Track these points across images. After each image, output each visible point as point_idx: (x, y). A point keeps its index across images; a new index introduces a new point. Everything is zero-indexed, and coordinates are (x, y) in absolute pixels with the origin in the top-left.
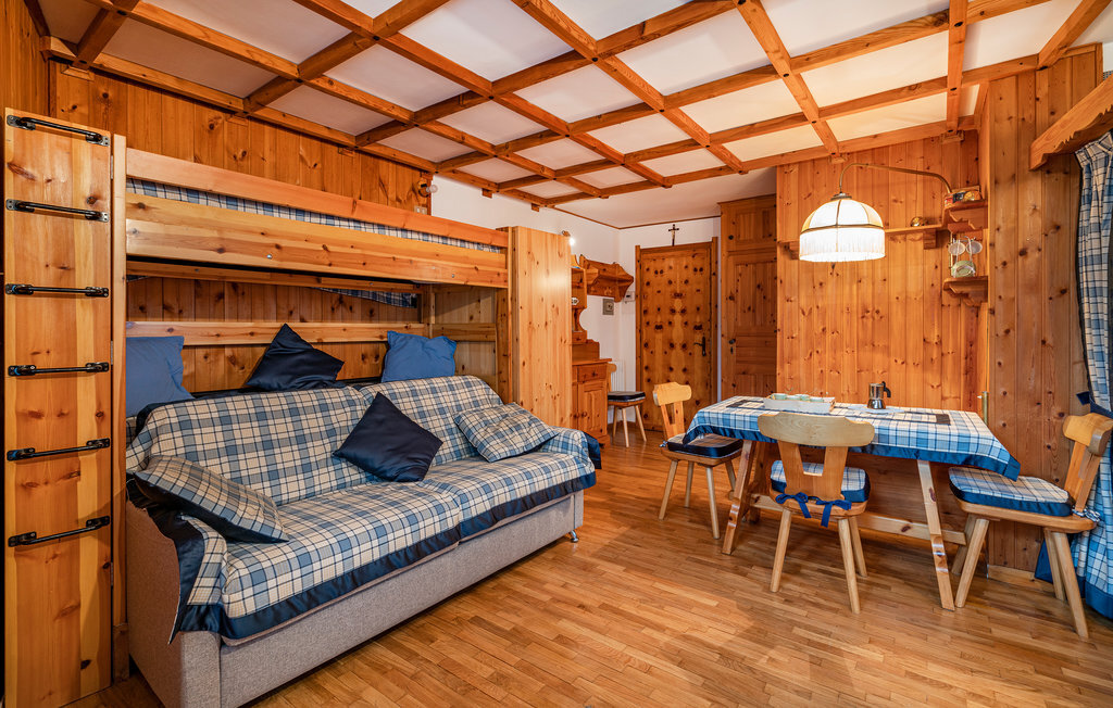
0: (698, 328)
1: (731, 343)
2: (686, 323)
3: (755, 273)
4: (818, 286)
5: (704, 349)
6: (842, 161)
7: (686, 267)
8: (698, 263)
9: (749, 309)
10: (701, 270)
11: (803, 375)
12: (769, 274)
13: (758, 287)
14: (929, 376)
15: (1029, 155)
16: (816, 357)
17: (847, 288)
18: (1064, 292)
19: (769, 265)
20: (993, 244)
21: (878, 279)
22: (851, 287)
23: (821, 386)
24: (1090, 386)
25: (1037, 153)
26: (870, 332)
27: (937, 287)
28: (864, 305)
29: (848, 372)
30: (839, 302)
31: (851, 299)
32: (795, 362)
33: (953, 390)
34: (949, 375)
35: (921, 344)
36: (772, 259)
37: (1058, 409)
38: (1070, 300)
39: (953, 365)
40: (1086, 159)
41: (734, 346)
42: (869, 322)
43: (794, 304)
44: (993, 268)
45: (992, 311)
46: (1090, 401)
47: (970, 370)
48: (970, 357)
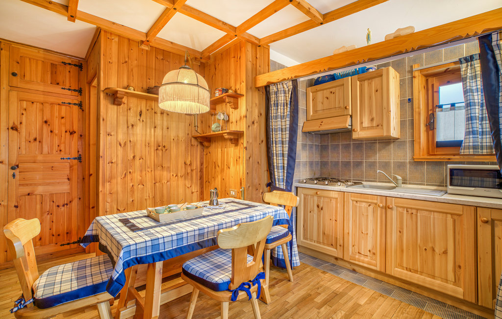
1: (13, 168)
3: (42, 110)
4: (130, 127)
6: (146, 48)
9: (35, 140)
11: (120, 189)
12: (56, 114)
13: (46, 122)
14: (187, 182)
15: (255, 80)
16: (129, 176)
17: (148, 130)
18: (262, 141)
19: (56, 107)
20: (246, 117)
21: (165, 127)
22: (150, 130)
23: (132, 195)
24: (273, 180)
25: (262, 81)
26: (160, 158)
27: (190, 136)
28: (157, 142)
29: (149, 185)
30: (144, 139)
31: (151, 137)
32: (114, 181)
33: (196, 188)
34: (194, 181)
35: (184, 165)
36: (60, 102)
37: (261, 191)
38: (264, 145)
39: (196, 175)
40: (275, 89)
41: (17, 172)
42: (160, 153)
43: (114, 138)
44: (246, 128)
45: (246, 148)
46: (271, 186)
47: (201, 178)
48: (201, 171)
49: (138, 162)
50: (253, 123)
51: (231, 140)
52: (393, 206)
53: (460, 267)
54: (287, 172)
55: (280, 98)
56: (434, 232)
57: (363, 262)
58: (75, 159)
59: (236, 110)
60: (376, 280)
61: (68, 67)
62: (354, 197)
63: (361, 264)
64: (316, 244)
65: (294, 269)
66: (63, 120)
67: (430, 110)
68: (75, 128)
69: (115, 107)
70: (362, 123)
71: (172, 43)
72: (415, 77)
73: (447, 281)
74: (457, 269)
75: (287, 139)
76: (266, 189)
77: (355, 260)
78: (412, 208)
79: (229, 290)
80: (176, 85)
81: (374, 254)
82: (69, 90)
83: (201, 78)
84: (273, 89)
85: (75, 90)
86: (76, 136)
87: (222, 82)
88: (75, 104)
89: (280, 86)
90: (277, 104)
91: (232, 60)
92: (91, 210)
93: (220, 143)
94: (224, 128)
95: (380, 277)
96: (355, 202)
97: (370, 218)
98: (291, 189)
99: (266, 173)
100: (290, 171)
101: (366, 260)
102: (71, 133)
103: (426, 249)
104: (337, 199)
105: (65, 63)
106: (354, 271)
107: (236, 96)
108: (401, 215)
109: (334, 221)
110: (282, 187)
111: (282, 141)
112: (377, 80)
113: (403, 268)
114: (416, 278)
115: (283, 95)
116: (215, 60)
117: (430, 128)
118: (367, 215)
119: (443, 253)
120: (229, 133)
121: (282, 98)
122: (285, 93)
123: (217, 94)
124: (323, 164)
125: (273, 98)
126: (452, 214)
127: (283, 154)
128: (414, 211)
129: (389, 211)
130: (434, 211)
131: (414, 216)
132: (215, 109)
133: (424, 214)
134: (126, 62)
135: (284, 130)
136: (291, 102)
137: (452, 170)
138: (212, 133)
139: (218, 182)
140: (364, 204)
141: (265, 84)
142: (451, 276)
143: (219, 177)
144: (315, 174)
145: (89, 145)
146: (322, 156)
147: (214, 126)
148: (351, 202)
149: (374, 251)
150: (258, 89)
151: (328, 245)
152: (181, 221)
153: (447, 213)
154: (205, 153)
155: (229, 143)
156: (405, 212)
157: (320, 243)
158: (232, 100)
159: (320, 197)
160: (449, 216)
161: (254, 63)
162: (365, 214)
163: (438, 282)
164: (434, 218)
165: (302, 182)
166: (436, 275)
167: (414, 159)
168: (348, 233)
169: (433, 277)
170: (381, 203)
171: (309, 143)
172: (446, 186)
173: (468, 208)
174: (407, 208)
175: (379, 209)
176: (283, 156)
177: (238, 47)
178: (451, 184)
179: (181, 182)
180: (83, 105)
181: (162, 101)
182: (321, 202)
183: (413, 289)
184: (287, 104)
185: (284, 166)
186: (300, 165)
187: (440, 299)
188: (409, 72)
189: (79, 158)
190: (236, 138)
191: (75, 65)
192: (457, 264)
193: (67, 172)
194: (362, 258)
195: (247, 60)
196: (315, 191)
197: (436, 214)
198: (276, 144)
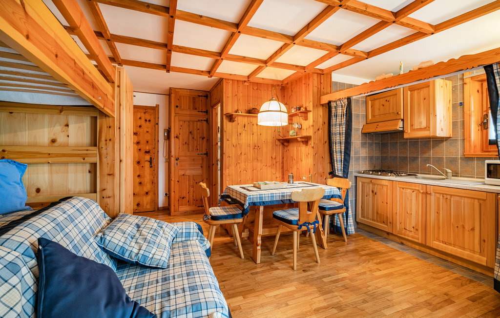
0: (147, 152)
1: (177, 160)
2: (140, 150)
3: (189, 126)
4: (239, 135)
5: (151, 164)
6: (248, 84)
7: (140, 118)
8: (148, 117)
9: (186, 143)
10: (149, 121)
11: (233, 173)
12: (195, 127)
13: (191, 132)
14: (273, 170)
15: (320, 99)
16: (238, 165)
17: (249, 136)
18: (326, 142)
19: (195, 123)
20: (313, 126)
21: (259, 134)
22: (250, 136)
23: (240, 177)
24: (334, 170)
25: (325, 100)
26: (256, 154)
27: (275, 138)
28: (254, 143)
29: (250, 171)
30: (246, 142)
31: (250, 141)
32: (230, 168)
33: (279, 175)
34: (278, 169)
35: (271, 159)
36: (197, 120)
37: (325, 177)
38: (327, 145)
39: (279, 166)
40: (335, 104)
41: (178, 162)
42: (256, 150)
43: (230, 142)
44: (313, 134)
45: (313, 147)
46: (332, 174)
47: (283, 167)
48: (283, 163)
49: (243, 156)
50: (318, 130)
51: (303, 142)
52: (432, 192)
53: (484, 241)
54: (344, 164)
55: (338, 111)
56: (464, 213)
57: (408, 236)
58: (205, 154)
59: (306, 121)
60: (420, 251)
61: (201, 98)
62: (401, 185)
63: (406, 237)
64: (371, 221)
65: (349, 236)
66: (199, 131)
67: (485, 111)
68: (205, 136)
69: (231, 123)
70: (412, 125)
71: (263, 79)
72: (466, 84)
73: (474, 252)
74: (482, 242)
75: (344, 141)
76: (329, 176)
77: (402, 235)
78: (447, 194)
79: (297, 225)
80: (268, 112)
81: (417, 230)
82: (201, 112)
83: (282, 105)
84: (333, 105)
85: (204, 112)
86: (205, 140)
87: (297, 101)
88: (204, 120)
89: (338, 103)
90: (337, 115)
91: (304, 86)
92: (214, 187)
93: (296, 143)
94: (298, 133)
95: (423, 249)
96: (401, 189)
97: (414, 201)
98: (347, 176)
99: (329, 165)
100: (346, 163)
101: (411, 234)
102: (203, 139)
103: (457, 227)
104: (387, 186)
105: (199, 96)
106: (402, 244)
107: (306, 112)
108: (439, 198)
109: (385, 204)
110: (340, 175)
111: (340, 142)
112: (425, 90)
113: (439, 241)
114: (450, 249)
115: (340, 109)
116: (292, 85)
117: (484, 127)
118: (411, 199)
119: (472, 230)
120: (301, 138)
121: (340, 111)
122: (342, 106)
123: (293, 111)
124: (383, 159)
125: (333, 110)
126: (479, 199)
127: (341, 151)
128: (449, 197)
129: (428, 196)
130: (464, 197)
131: (448, 200)
132: (292, 120)
133: (456, 199)
134: (236, 95)
135: (341, 134)
136: (346, 114)
137: (489, 165)
138: (290, 137)
139: (294, 170)
140: (409, 190)
141: (327, 102)
142: (477, 248)
143: (295, 167)
144: (375, 167)
145: (212, 146)
146: (382, 152)
147: (291, 133)
148: (398, 189)
149: (417, 228)
150: (323, 105)
151: (381, 222)
152: (272, 189)
153: (474, 198)
154: (285, 150)
155: (301, 143)
156: (442, 197)
157: (374, 220)
158: (303, 114)
159: (374, 184)
160: (476, 201)
161: (319, 87)
162: (409, 198)
163: (467, 252)
164: (464, 202)
165: (361, 173)
166: (466, 247)
167: (464, 155)
168: (396, 213)
169: (464, 248)
170: (422, 190)
171: (368, 141)
172: (484, 178)
173: (491, 194)
174: (443, 194)
175: (420, 195)
176: (341, 153)
177: (308, 77)
178: (488, 177)
179: (269, 170)
180: (209, 121)
181: (260, 122)
182: (375, 189)
183: (450, 259)
184: (343, 115)
185: (341, 160)
186: (359, 159)
187: (471, 267)
188: (461, 79)
189: (207, 154)
190: (306, 140)
191: (204, 96)
192: (482, 239)
193: (200, 162)
194: (408, 233)
195: (313, 86)
196: (370, 180)
197: (466, 199)
198: (336, 144)
